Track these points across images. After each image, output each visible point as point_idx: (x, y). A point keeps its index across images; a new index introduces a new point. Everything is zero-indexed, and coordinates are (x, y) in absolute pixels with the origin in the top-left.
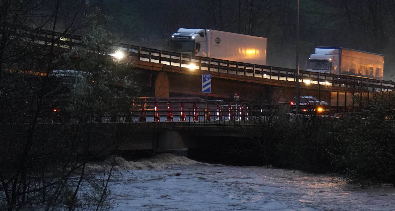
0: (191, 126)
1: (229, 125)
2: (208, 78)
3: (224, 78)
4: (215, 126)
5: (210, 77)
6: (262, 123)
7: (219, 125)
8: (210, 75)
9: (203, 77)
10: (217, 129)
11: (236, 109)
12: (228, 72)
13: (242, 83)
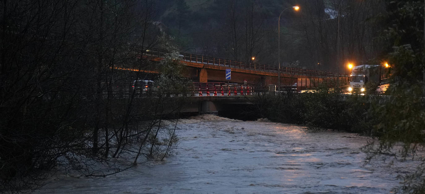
0: (220, 99)
1: (241, 98)
3: (238, 71)
4: (233, 98)
5: (230, 70)
6: (260, 97)
7: (236, 98)
9: (226, 70)
12: (240, 68)
13: (248, 74)
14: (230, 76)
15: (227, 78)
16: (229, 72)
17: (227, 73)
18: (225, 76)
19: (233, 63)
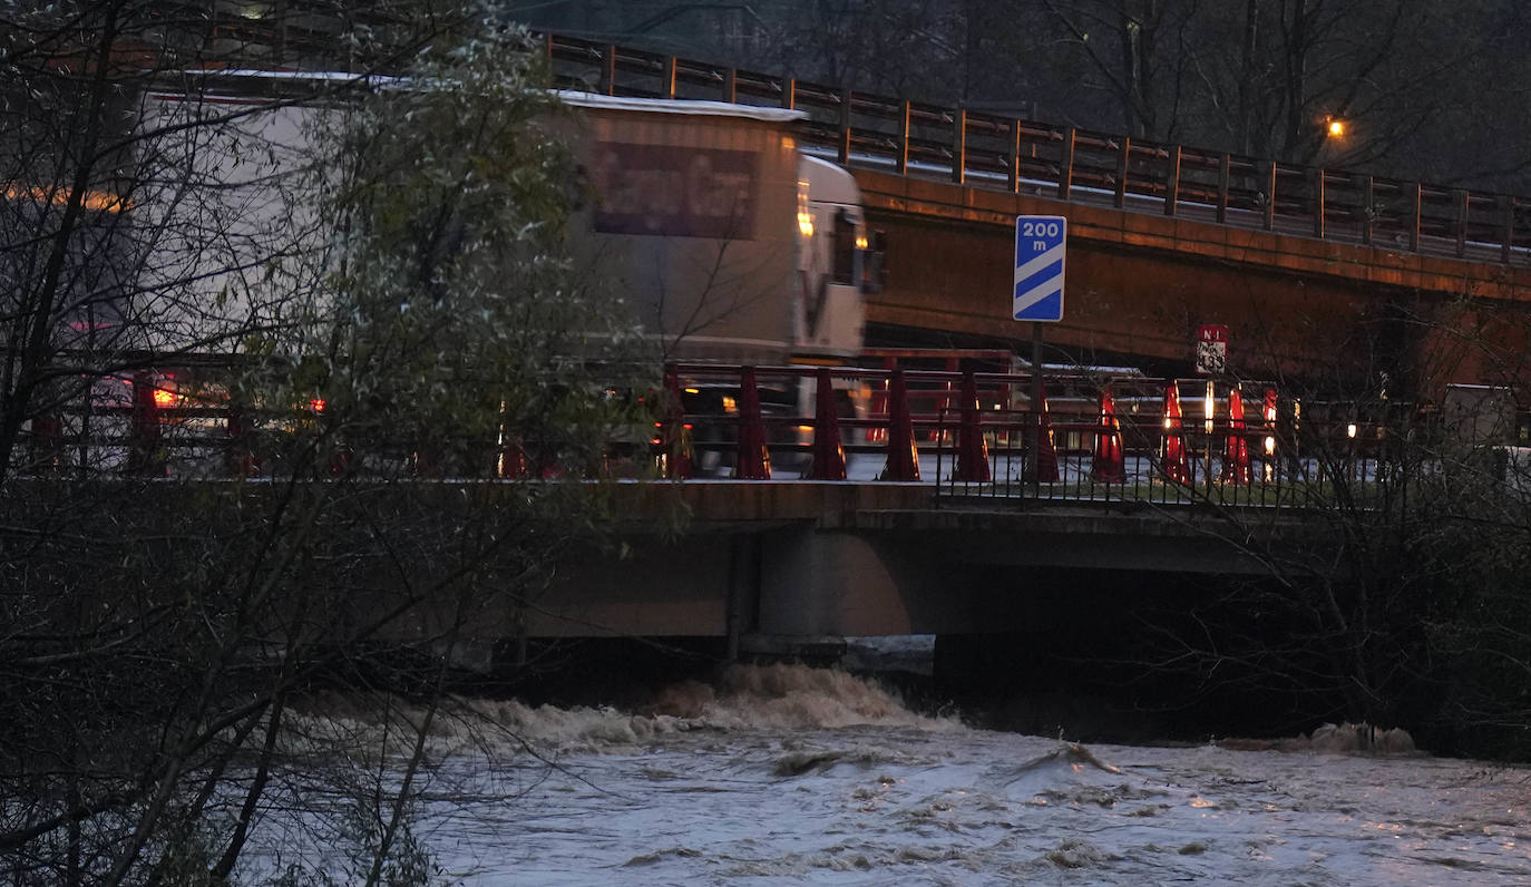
0: (946, 509)
1: (1164, 506)
2: (1046, 238)
3: (1152, 241)
4: (1079, 513)
5: (1061, 230)
6: (1350, 501)
7: (1107, 505)
8: (1060, 223)
9: (1022, 230)
10: (1095, 530)
11: (1204, 420)
12: (1168, 210)
13: (1246, 269)
14: (1057, 283)
15: (1021, 303)
16: (1051, 243)
17: (1029, 254)
18: (1004, 287)
19: (1101, 161)
